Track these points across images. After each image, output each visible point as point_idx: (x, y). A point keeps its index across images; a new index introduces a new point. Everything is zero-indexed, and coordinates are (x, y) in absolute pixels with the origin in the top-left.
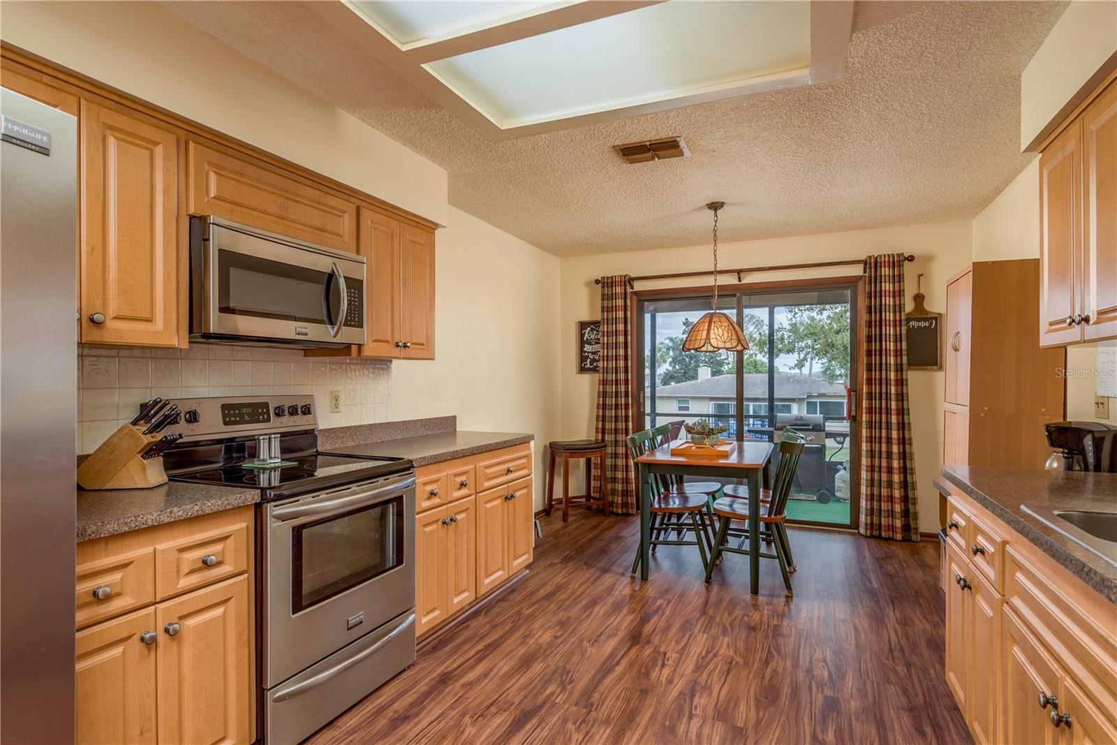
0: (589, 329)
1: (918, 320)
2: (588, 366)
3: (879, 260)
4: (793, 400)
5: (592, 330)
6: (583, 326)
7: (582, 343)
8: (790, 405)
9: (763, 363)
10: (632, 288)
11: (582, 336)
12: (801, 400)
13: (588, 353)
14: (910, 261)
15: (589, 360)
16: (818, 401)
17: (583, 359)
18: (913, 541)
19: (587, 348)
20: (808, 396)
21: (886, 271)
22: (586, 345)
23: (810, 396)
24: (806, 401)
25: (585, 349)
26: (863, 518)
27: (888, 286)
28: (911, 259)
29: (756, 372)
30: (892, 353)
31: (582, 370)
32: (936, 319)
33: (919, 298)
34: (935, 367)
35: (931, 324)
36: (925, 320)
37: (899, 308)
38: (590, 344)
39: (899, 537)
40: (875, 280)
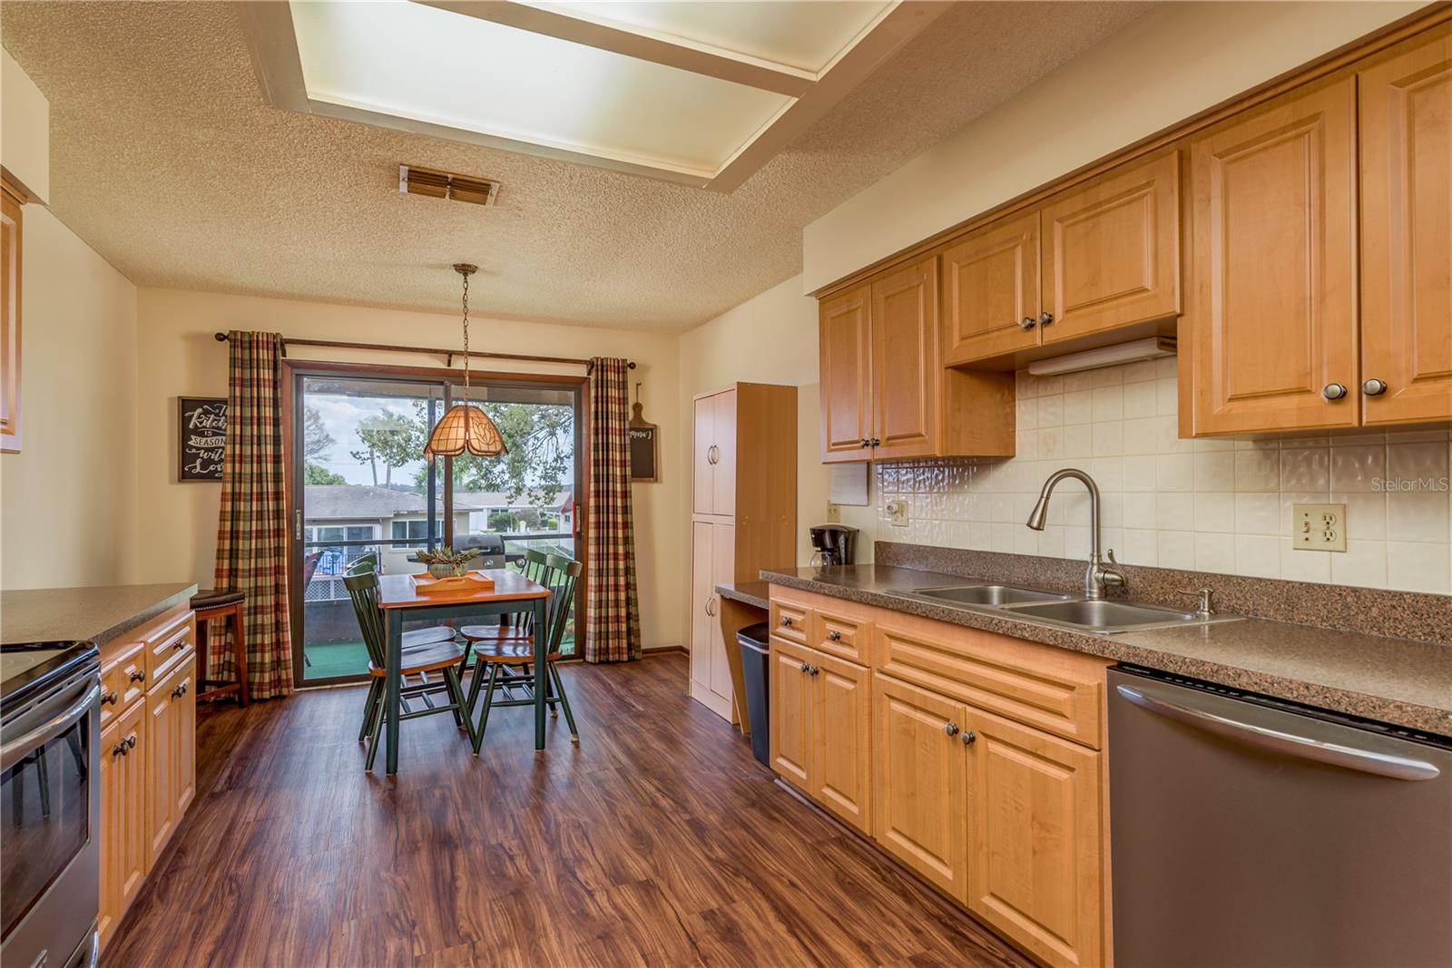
0: (200, 410)
1: (637, 430)
2: (198, 469)
3: (605, 363)
4: (376, 521)
5: (206, 413)
6: (186, 405)
7: (185, 433)
8: (371, 528)
9: (322, 471)
10: (284, 355)
11: (185, 421)
12: (385, 520)
13: (198, 449)
14: (631, 368)
15: (199, 461)
16: (407, 521)
17: (186, 457)
18: (637, 660)
19: (194, 441)
20: (395, 515)
21: (612, 376)
22: (193, 437)
23: (397, 515)
24: (392, 521)
25: (190, 443)
26: (591, 644)
27: (614, 393)
28: (632, 366)
29: (313, 484)
30: (618, 464)
31: (185, 476)
32: (652, 430)
33: (638, 407)
34: (652, 479)
35: (648, 435)
36: (644, 430)
37: (623, 416)
38: (202, 434)
39: (625, 658)
40: (602, 384)
